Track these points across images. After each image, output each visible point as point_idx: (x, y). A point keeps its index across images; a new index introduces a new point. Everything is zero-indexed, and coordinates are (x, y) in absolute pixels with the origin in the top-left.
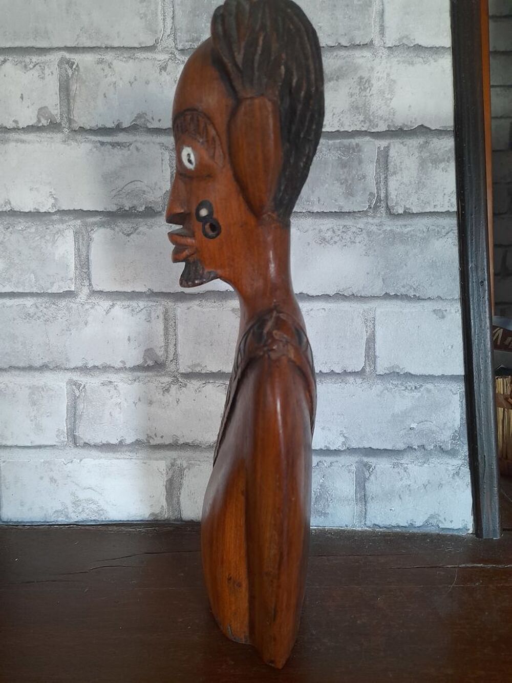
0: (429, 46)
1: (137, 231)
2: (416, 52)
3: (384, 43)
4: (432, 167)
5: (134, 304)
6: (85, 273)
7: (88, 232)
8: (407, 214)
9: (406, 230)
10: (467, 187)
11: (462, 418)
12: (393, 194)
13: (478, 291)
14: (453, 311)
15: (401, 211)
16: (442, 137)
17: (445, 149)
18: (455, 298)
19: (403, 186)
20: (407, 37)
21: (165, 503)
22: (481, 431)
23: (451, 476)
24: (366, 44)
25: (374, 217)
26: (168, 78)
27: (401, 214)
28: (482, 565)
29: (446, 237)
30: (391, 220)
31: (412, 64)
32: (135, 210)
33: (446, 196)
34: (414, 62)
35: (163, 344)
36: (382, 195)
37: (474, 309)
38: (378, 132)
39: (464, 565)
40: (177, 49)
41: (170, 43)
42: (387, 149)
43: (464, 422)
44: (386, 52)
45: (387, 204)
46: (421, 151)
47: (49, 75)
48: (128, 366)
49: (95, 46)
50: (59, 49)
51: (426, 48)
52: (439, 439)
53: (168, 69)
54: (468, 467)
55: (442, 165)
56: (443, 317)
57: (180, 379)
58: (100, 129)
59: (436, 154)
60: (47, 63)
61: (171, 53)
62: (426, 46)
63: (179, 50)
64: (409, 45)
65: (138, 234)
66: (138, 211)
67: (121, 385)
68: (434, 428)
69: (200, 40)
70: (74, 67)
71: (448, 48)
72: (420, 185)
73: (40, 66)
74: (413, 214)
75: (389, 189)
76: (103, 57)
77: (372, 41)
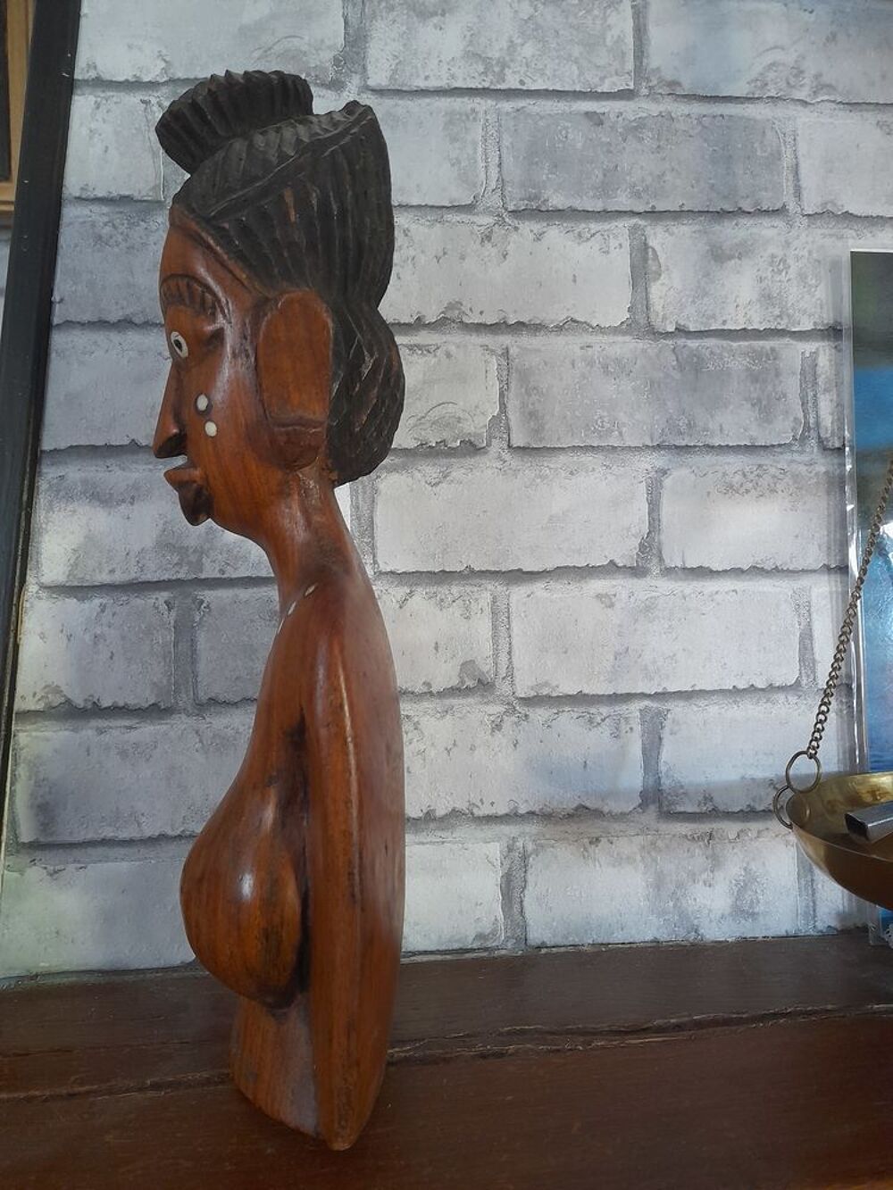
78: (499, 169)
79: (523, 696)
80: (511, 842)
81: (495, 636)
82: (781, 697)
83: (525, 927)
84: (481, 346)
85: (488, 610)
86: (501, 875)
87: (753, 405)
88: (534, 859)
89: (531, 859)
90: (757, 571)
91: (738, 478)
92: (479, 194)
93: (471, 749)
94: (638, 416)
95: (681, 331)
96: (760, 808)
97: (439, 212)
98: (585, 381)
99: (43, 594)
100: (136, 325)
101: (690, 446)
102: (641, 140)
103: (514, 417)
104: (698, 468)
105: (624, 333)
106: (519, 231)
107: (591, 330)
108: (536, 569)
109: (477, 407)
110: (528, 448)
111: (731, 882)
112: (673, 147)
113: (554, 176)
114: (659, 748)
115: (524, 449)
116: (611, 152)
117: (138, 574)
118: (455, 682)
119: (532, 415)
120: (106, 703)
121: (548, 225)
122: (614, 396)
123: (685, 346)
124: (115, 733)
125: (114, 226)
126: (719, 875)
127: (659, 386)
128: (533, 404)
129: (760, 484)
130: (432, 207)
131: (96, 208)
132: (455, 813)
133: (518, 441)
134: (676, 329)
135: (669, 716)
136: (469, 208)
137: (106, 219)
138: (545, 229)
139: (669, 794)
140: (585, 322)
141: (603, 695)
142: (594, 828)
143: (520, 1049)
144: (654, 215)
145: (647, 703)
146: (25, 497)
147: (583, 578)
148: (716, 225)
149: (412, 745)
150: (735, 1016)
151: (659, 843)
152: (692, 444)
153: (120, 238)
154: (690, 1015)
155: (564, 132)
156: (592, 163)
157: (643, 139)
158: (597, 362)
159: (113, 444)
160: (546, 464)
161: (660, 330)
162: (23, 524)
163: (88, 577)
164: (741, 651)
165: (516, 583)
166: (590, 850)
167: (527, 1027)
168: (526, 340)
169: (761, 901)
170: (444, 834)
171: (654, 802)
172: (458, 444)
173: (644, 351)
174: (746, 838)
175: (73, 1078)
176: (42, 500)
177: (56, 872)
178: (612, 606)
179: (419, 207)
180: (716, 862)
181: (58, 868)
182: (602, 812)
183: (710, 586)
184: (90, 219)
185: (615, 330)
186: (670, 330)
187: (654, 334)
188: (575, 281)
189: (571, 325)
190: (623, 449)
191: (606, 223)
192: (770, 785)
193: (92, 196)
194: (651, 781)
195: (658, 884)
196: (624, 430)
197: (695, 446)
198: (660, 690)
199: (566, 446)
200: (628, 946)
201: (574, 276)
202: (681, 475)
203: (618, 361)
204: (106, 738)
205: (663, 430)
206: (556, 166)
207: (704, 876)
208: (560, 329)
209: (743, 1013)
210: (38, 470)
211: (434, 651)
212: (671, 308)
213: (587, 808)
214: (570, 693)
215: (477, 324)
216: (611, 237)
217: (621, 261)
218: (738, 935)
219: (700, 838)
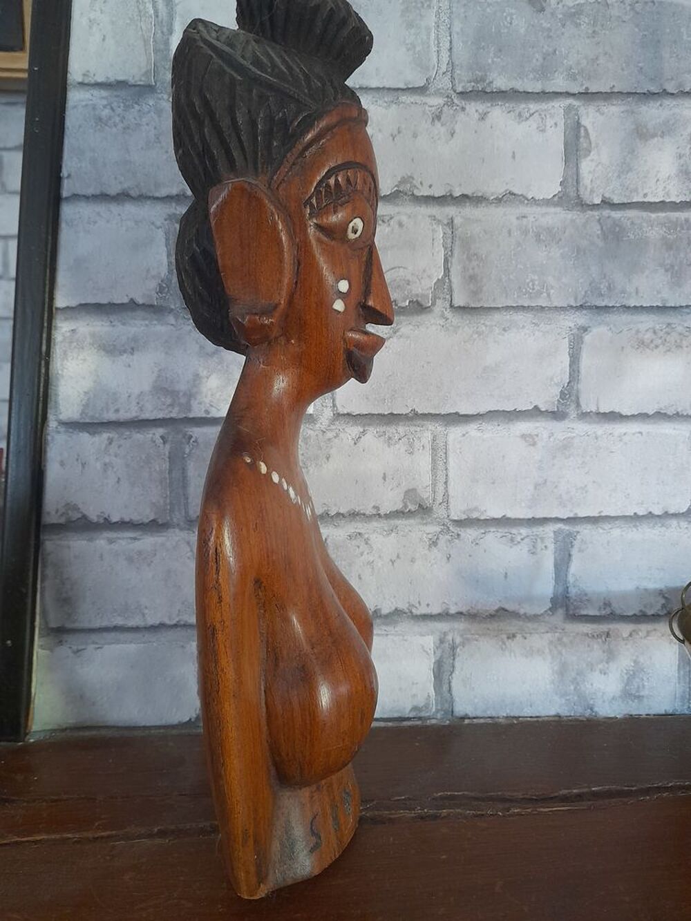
78: (449, 54)
79: (456, 518)
80: (443, 636)
81: (434, 469)
82: (674, 522)
83: (452, 702)
84: (429, 216)
85: (428, 447)
86: (433, 661)
87: (667, 271)
88: (461, 650)
89: (458, 650)
90: (660, 416)
91: (649, 336)
92: (431, 77)
93: (412, 561)
94: (564, 280)
95: (607, 203)
96: (650, 612)
97: (396, 94)
98: (520, 248)
99: (62, 429)
100: (132, 197)
101: (609, 307)
102: (578, 25)
103: (456, 280)
104: (615, 325)
105: (556, 205)
106: (466, 111)
107: (526, 202)
108: (471, 413)
109: (424, 271)
110: (468, 307)
111: (622, 671)
112: (607, 32)
113: (499, 60)
114: (568, 563)
115: (464, 308)
116: (551, 37)
117: (138, 414)
118: (399, 506)
119: (472, 278)
120: (114, 519)
121: (492, 105)
122: (545, 262)
123: (609, 217)
124: (123, 543)
125: (112, 109)
126: (613, 666)
127: (585, 253)
128: (473, 269)
129: (668, 340)
130: (389, 89)
131: (96, 92)
132: (397, 612)
133: (459, 301)
134: (602, 201)
135: (578, 537)
136: (422, 90)
137: (105, 102)
138: (489, 110)
139: (575, 600)
140: (522, 195)
141: (523, 519)
142: (512, 626)
143: (452, 812)
144: (587, 96)
145: (560, 526)
146: (44, 348)
147: (511, 420)
148: (642, 105)
149: (363, 557)
150: (626, 788)
151: (565, 640)
152: (611, 305)
153: (117, 119)
154: (589, 787)
155: (508, 19)
156: (533, 47)
157: (580, 24)
158: (531, 230)
159: (115, 302)
160: (482, 322)
161: (588, 202)
162: (43, 371)
163: (97, 415)
164: (642, 484)
165: (453, 425)
166: (507, 643)
167: (456, 793)
168: (469, 211)
169: (647, 687)
170: (388, 628)
171: (561, 607)
172: (407, 304)
173: (573, 221)
174: (637, 637)
175: (97, 824)
176: (57, 351)
177: (78, 651)
178: (534, 444)
179: (378, 89)
180: (611, 655)
181: (80, 647)
182: (518, 613)
183: (620, 428)
184: (91, 102)
185: (547, 202)
186: (596, 203)
187: (583, 205)
188: (514, 157)
189: (509, 198)
190: (550, 308)
191: (544, 104)
192: (660, 594)
193: (93, 81)
194: (561, 590)
195: (562, 671)
196: (552, 291)
197: (613, 307)
198: (571, 515)
199: (500, 306)
200: (535, 719)
201: (514, 153)
202: (600, 332)
203: (549, 230)
204: (115, 547)
205: (586, 292)
206: (500, 51)
207: (600, 666)
208: (499, 201)
209: (633, 787)
210: (53, 324)
211: (383, 481)
212: (598, 182)
213: (506, 611)
214: (496, 517)
215: (427, 196)
216: (548, 116)
217: (556, 138)
218: (625, 712)
219: (599, 636)
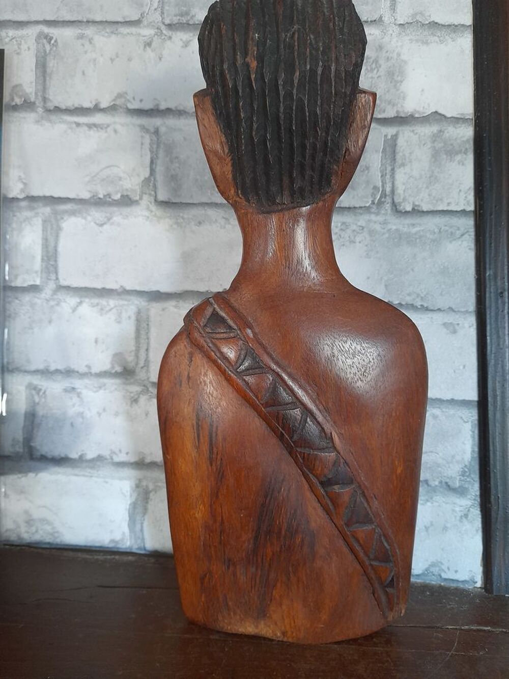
0: (447, 24)
1: (111, 221)
2: (432, 30)
3: (395, 20)
4: (447, 160)
5: (103, 302)
6: (52, 265)
7: (57, 221)
8: (417, 212)
9: (414, 230)
10: (487, 183)
11: (473, 451)
12: (400, 189)
13: (497, 302)
14: (466, 325)
15: (409, 208)
16: (459, 125)
17: (462, 139)
18: (470, 310)
19: (411, 179)
20: (421, 13)
21: (126, 530)
22: (495, 467)
23: (458, 518)
24: (375, 21)
25: (377, 214)
26: (152, 55)
27: (409, 212)
28: (489, 628)
29: (461, 239)
30: (397, 218)
31: (426, 43)
32: (110, 198)
33: (462, 194)
34: (429, 41)
35: (134, 348)
36: (388, 189)
37: (491, 324)
38: (385, 118)
39: (467, 627)
40: (163, 23)
41: (157, 17)
42: (395, 138)
43: (476, 455)
44: (397, 30)
45: (393, 199)
46: (435, 141)
47: (25, 50)
48: (94, 370)
49: (76, 19)
50: (37, 22)
51: (443, 25)
52: (445, 475)
53: (154, 45)
54: (479, 509)
55: (459, 157)
56: (455, 332)
57: (150, 389)
58: (76, 109)
59: (452, 145)
60: (23, 37)
61: (158, 28)
62: (443, 24)
63: (166, 25)
64: (423, 22)
65: (112, 224)
66: (112, 199)
67: (85, 392)
68: (440, 461)
69: (189, 15)
70: (53, 42)
71: (468, 26)
72: (432, 179)
73: (16, 41)
74: (423, 212)
75: (396, 183)
76: (83, 32)
77: (381, 17)
